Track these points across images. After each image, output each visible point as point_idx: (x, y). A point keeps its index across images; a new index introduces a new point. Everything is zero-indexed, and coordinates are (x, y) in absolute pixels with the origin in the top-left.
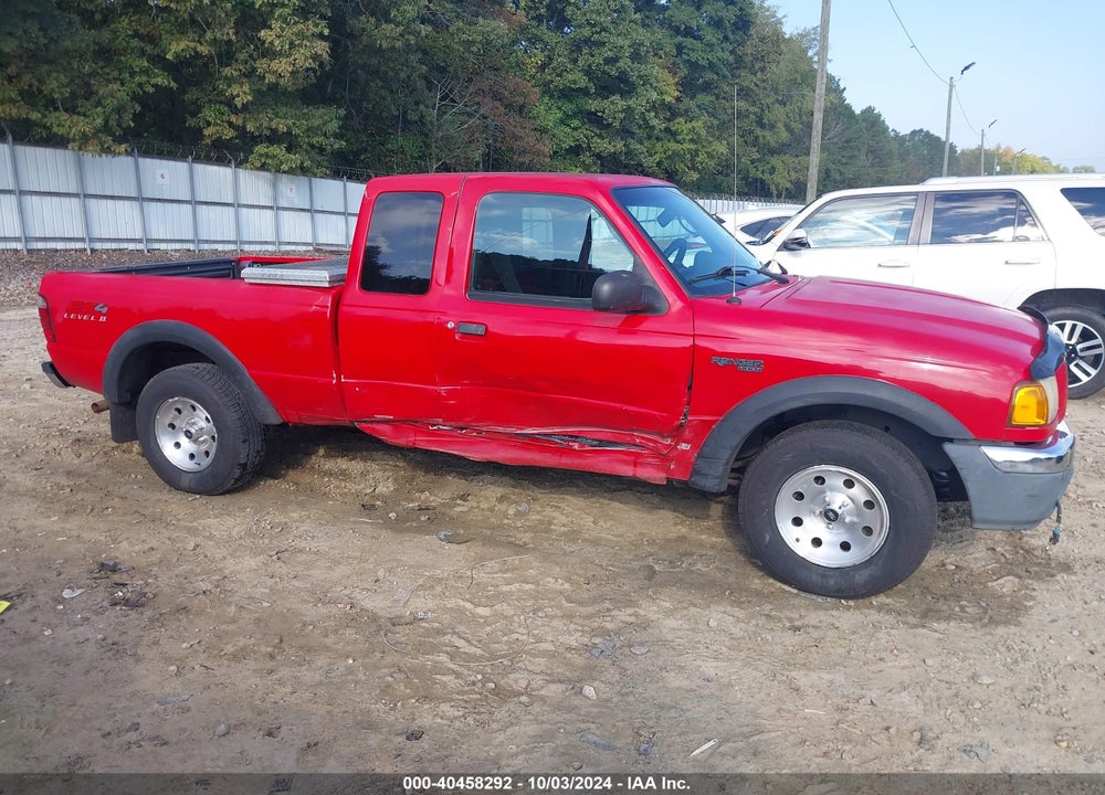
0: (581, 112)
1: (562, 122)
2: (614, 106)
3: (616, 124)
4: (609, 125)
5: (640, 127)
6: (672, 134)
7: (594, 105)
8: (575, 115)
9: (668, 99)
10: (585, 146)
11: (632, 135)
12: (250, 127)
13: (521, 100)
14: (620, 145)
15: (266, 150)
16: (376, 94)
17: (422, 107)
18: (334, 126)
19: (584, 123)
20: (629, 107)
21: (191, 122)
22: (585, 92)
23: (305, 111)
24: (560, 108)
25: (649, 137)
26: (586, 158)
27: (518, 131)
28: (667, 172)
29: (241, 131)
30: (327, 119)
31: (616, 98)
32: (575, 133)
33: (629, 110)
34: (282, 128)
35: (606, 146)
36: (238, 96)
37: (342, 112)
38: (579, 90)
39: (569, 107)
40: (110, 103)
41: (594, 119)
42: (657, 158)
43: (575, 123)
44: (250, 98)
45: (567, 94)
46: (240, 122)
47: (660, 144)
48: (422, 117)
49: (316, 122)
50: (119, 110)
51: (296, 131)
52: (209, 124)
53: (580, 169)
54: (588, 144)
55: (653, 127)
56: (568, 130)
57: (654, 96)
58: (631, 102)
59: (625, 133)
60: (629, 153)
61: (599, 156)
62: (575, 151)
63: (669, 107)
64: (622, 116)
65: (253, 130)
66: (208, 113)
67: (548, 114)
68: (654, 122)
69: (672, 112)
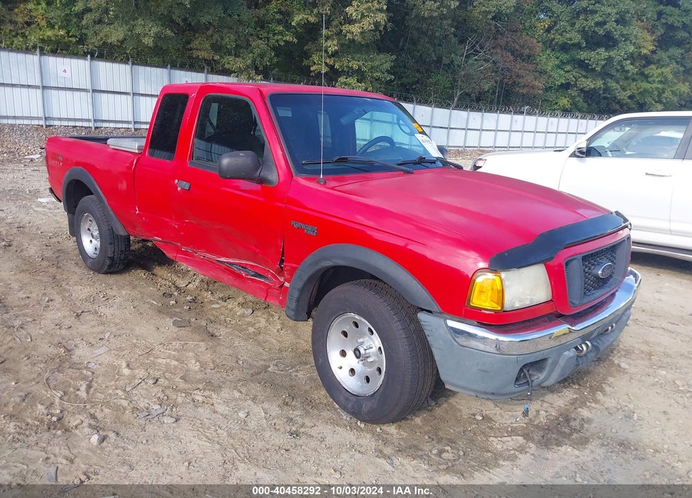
0: (574, 60)
1: (558, 67)
2: (598, 56)
3: (598, 69)
4: (593, 70)
5: (618, 71)
6: (646, 77)
7: (583, 55)
8: (568, 62)
9: (644, 51)
10: (572, 83)
11: (611, 76)
12: (337, 66)
13: (527, 51)
14: (599, 83)
15: (345, 80)
16: (423, 46)
17: (453, 55)
18: (387, 66)
19: (574, 68)
20: (610, 57)
21: (305, 62)
22: (577, 46)
23: (371, 56)
24: (558, 58)
25: (627, 78)
26: (573, 92)
27: (521, 72)
28: (638, 103)
29: (332, 67)
30: (385, 61)
31: (602, 50)
32: (566, 75)
33: (609, 60)
34: (355, 67)
35: (589, 83)
36: (330, 47)
37: (394, 57)
38: (574, 45)
39: (565, 57)
40: (257, 51)
41: (582, 65)
42: (629, 93)
43: (568, 68)
44: (336, 48)
45: (564, 48)
46: (332, 63)
47: (635, 83)
48: (452, 62)
49: (376, 63)
50: (262, 56)
51: (364, 69)
52: (315, 63)
53: (568, 99)
54: (576, 81)
55: (627, 72)
56: (562, 72)
57: (632, 49)
58: (612, 53)
59: (605, 74)
60: (607, 90)
61: (582, 90)
62: (566, 86)
63: (646, 57)
64: (603, 63)
65: (338, 67)
66: (315, 58)
67: (548, 61)
68: (630, 67)
69: (648, 61)
